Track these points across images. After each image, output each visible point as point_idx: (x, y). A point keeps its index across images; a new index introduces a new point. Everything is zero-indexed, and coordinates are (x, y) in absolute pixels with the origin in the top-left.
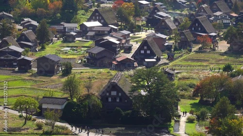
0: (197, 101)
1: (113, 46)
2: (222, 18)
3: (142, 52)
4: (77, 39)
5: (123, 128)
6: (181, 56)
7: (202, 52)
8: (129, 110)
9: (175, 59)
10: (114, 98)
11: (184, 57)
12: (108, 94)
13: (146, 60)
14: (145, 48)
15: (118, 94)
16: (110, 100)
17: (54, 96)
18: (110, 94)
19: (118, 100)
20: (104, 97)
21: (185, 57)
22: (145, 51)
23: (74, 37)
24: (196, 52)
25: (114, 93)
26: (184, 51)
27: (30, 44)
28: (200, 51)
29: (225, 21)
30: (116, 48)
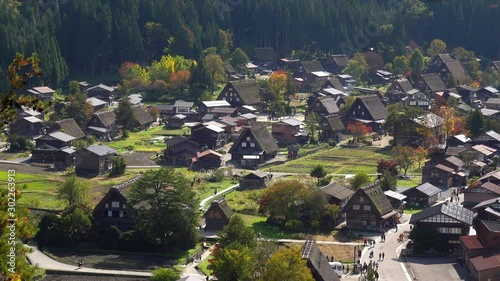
0: (265, 219)
1: (213, 135)
2: (418, 99)
3: (244, 145)
4: (186, 124)
5: (117, 256)
6: (314, 152)
7: (353, 147)
8: (131, 229)
9: (299, 156)
10: (116, 212)
11: (317, 154)
12: (107, 206)
13: (245, 157)
14: (248, 139)
15: (121, 205)
16: (110, 214)
17: (39, 207)
18: (110, 205)
19: (121, 215)
20: (100, 211)
21: (320, 153)
22: (248, 145)
23: (182, 122)
24: (343, 146)
25: (116, 204)
26: (321, 145)
27: (104, 130)
28: (350, 145)
29: (421, 103)
30: (216, 138)
